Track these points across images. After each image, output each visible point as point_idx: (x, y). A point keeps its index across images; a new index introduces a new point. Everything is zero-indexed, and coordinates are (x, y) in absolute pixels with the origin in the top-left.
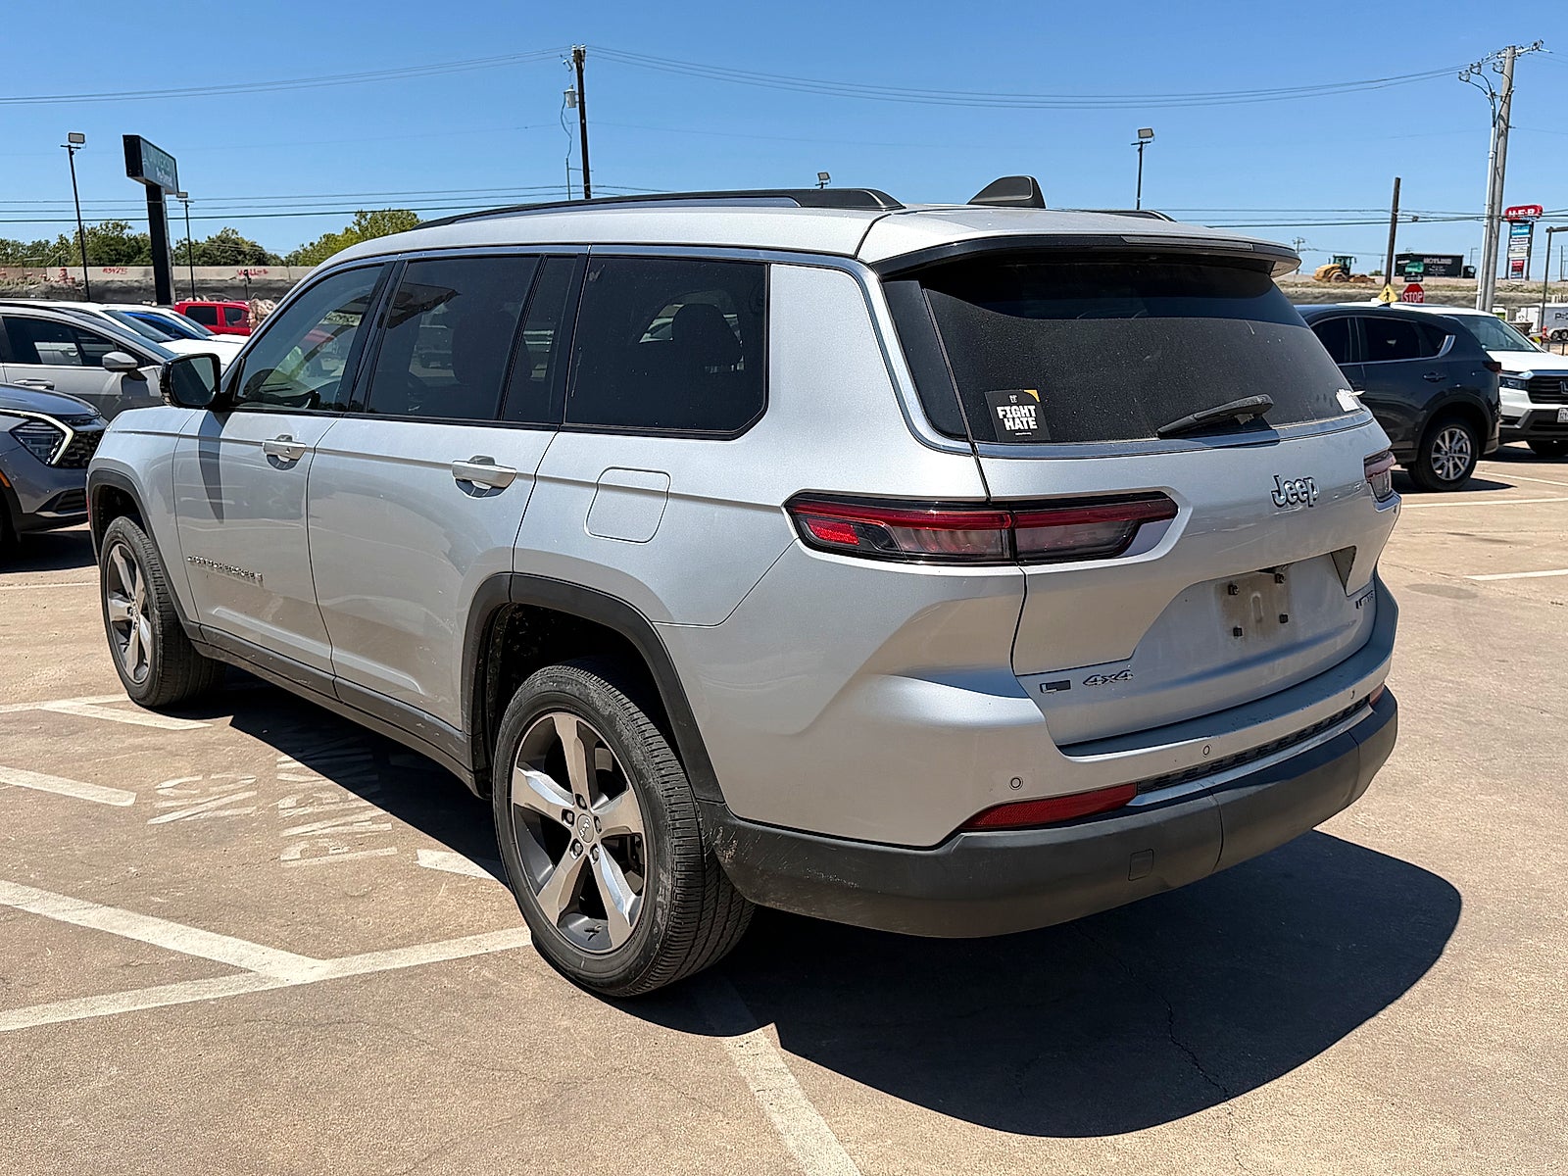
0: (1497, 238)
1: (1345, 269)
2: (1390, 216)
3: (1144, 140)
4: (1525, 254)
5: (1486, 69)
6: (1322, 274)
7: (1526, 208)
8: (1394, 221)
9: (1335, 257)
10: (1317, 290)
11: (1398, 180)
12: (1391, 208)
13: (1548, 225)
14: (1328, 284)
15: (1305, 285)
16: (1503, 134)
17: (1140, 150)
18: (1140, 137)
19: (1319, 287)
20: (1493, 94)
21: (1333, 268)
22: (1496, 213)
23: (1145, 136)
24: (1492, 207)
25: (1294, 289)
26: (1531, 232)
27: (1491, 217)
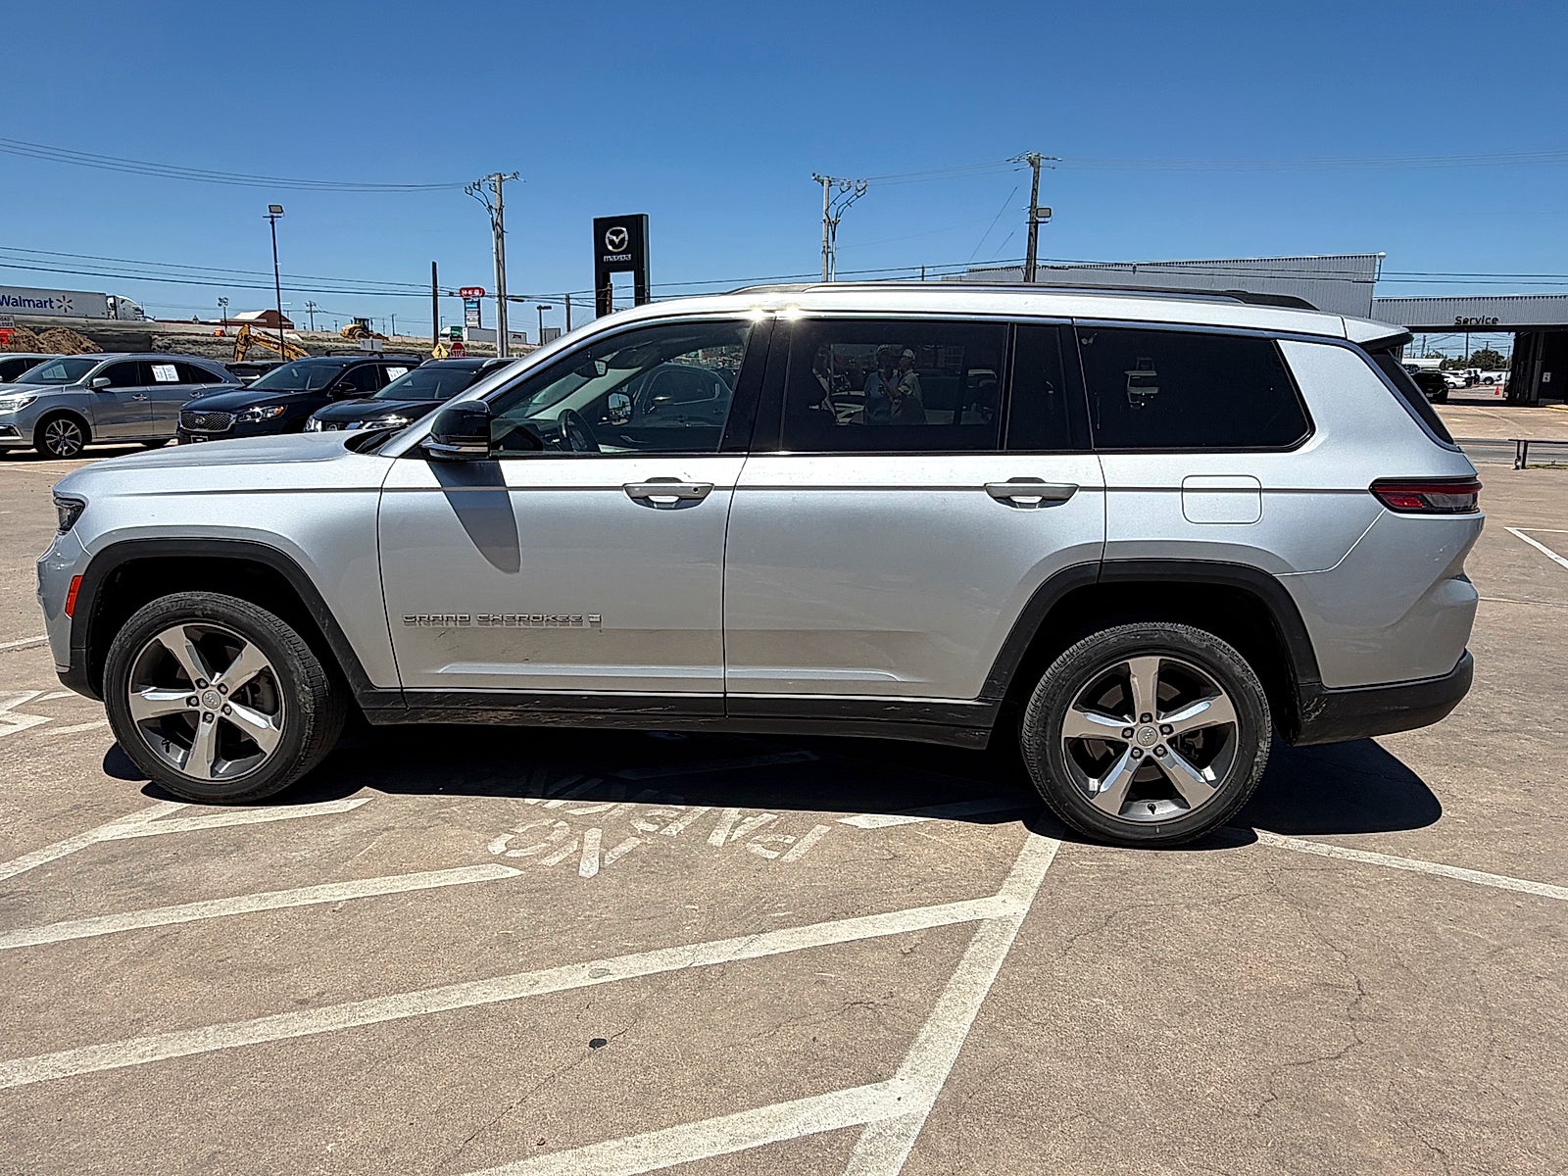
0: (505, 311)
1: (365, 328)
2: (432, 291)
3: (275, 215)
4: (477, 323)
5: (485, 187)
6: (347, 332)
7: (473, 289)
8: (435, 296)
9: (355, 319)
10: (348, 345)
11: (434, 264)
12: (432, 285)
13: (539, 304)
14: (354, 341)
15: (335, 340)
16: (500, 236)
17: (272, 223)
18: (270, 211)
19: (347, 342)
20: (490, 207)
21: (355, 328)
22: (503, 293)
23: (275, 211)
24: (499, 289)
25: (330, 344)
26: (479, 307)
27: (499, 296)
